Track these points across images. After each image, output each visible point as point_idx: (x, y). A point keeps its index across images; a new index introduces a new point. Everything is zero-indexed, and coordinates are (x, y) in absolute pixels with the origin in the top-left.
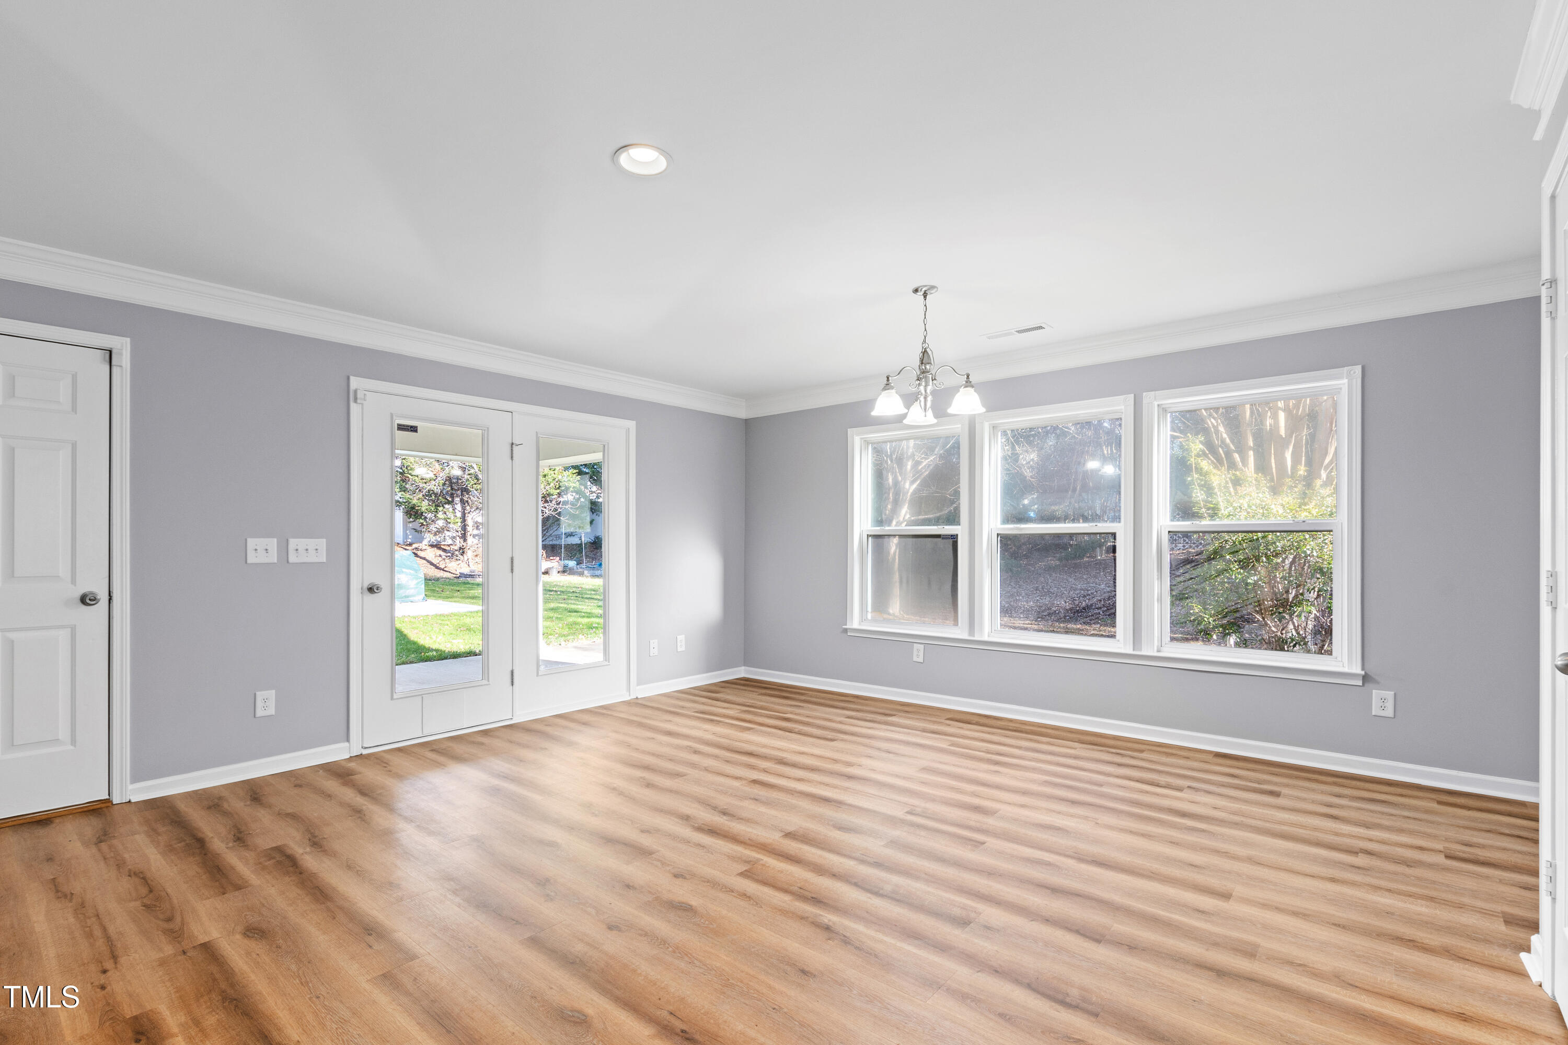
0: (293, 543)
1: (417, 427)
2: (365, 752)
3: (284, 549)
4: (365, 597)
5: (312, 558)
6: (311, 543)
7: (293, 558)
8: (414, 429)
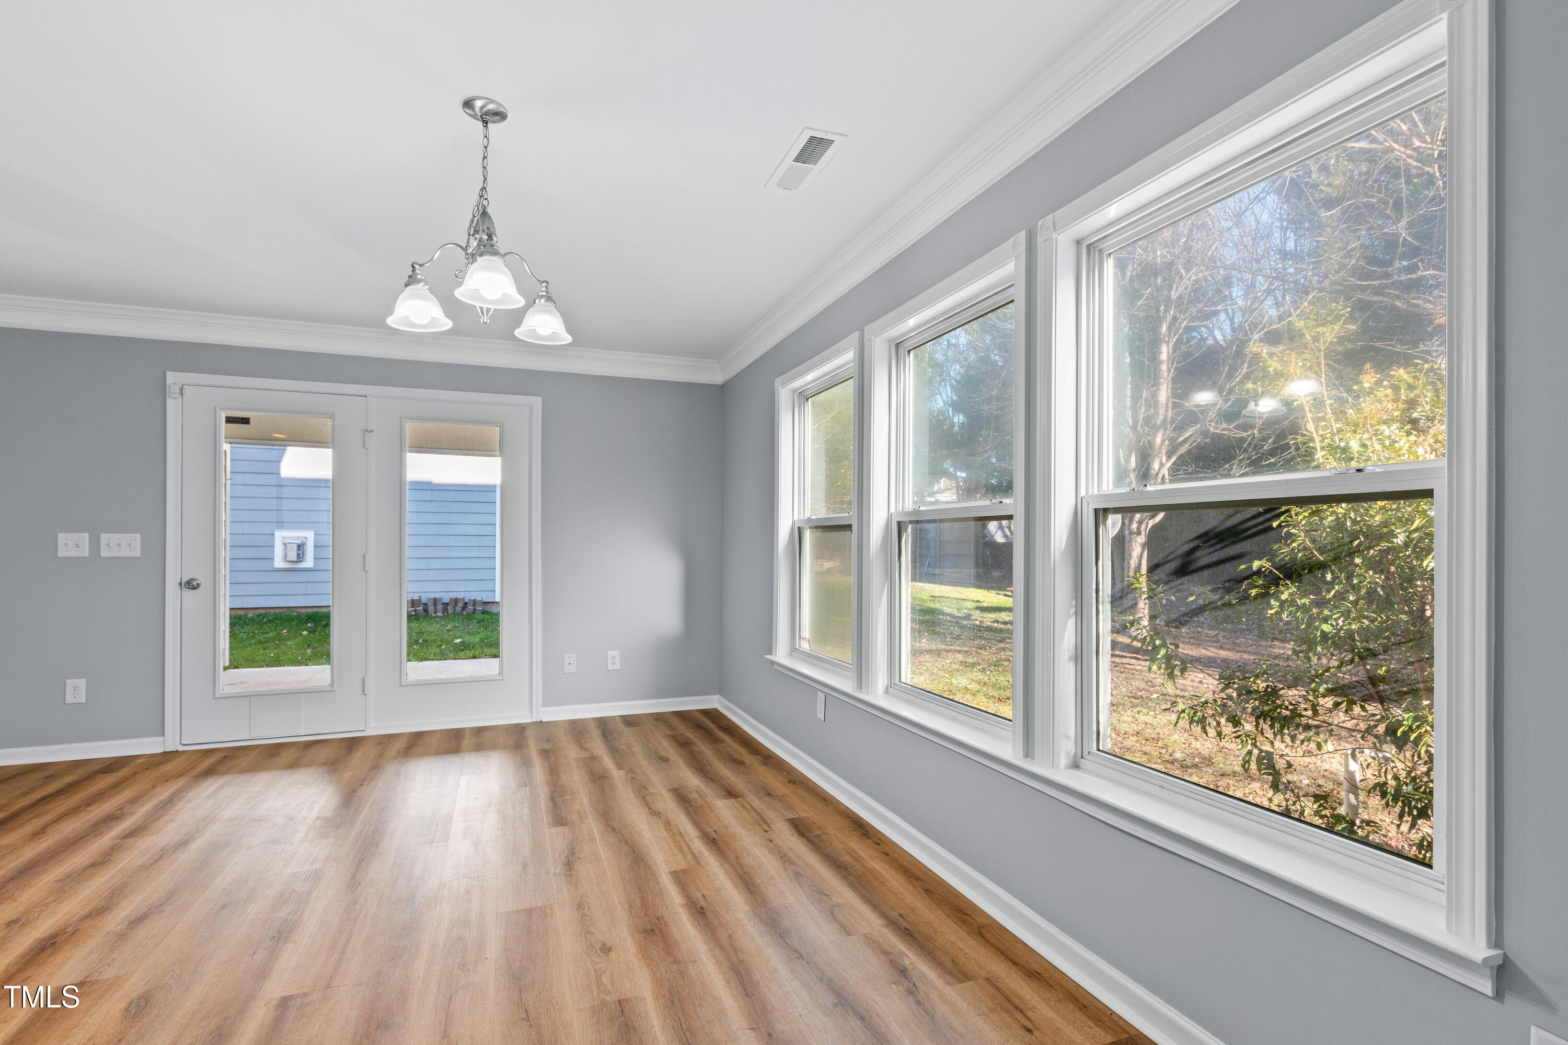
0: (104, 537)
1: (248, 419)
2: (181, 748)
3: (95, 544)
4: (183, 592)
5: (125, 553)
6: (124, 538)
7: (104, 553)
8: (245, 421)
